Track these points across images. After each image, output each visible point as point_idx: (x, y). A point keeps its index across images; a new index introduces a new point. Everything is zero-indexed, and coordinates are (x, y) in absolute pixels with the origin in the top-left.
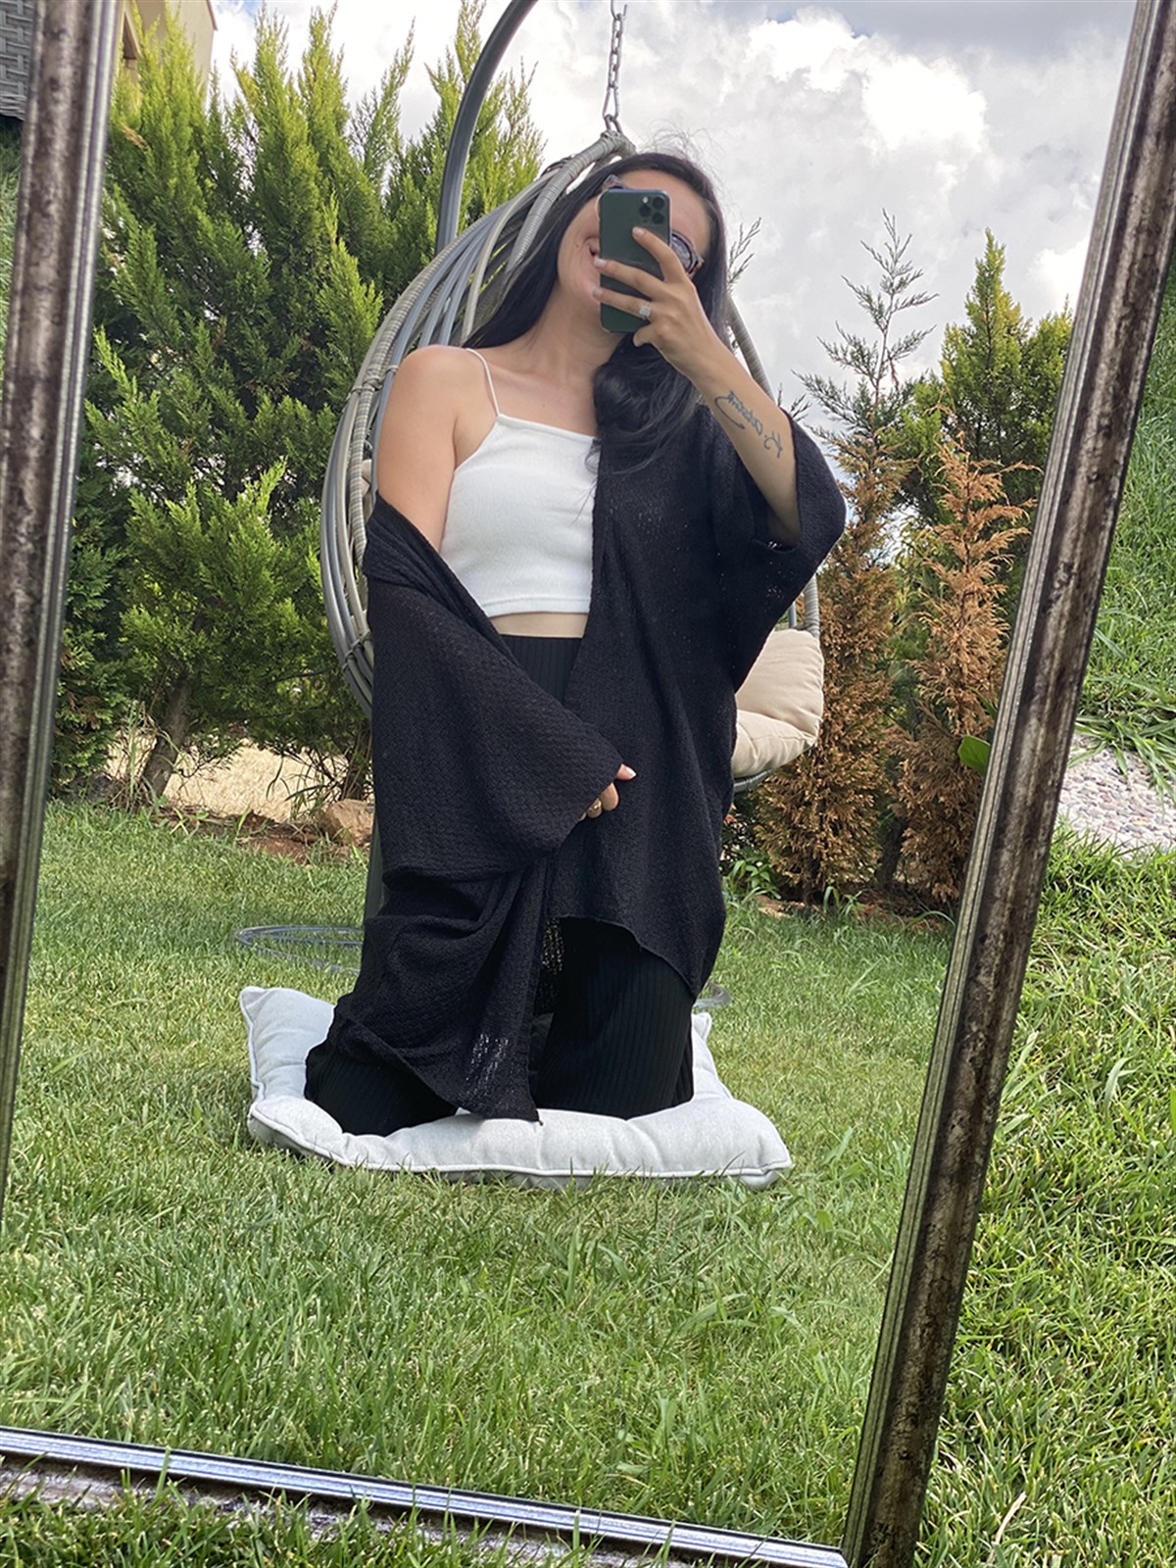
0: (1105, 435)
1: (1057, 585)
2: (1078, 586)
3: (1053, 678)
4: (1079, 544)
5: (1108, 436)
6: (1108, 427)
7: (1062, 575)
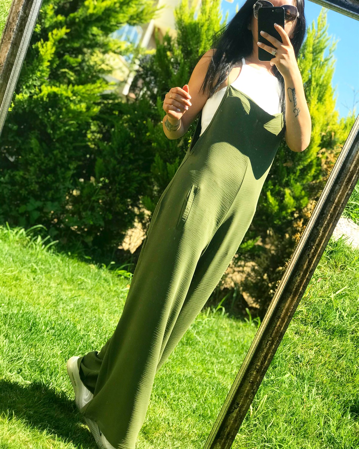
0: (257, 371)
1: (233, 408)
2: (240, 411)
3: (226, 433)
4: (243, 399)
5: (257, 372)
6: (258, 369)
7: (236, 406)
